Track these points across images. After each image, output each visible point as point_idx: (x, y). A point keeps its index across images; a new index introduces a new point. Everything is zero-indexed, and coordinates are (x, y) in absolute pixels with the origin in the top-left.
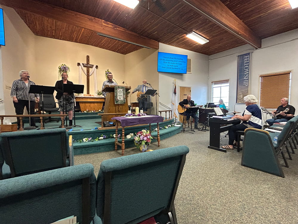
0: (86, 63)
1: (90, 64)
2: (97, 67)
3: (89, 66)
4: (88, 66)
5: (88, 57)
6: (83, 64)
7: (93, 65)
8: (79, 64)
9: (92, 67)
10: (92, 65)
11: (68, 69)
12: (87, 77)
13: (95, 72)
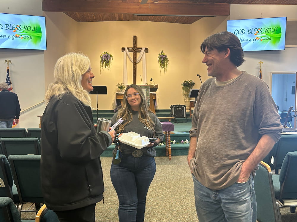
0: (132, 47)
1: (138, 47)
2: (146, 50)
3: (137, 49)
4: (135, 50)
5: (135, 38)
6: (128, 49)
7: (141, 48)
8: (123, 49)
9: (140, 51)
11: (111, 56)
12: (134, 65)
13: (144, 58)
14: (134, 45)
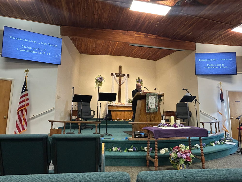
0: (118, 73)
1: (122, 73)
2: (128, 75)
4: (120, 75)
5: (120, 67)
6: (116, 74)
7: (125, 74)
8: (112, 74)
9: (124, 76)
10: (123, 74)
11: (103, 79)
12: (119, 86)
13: (126, 80)
14: (119, 72)
